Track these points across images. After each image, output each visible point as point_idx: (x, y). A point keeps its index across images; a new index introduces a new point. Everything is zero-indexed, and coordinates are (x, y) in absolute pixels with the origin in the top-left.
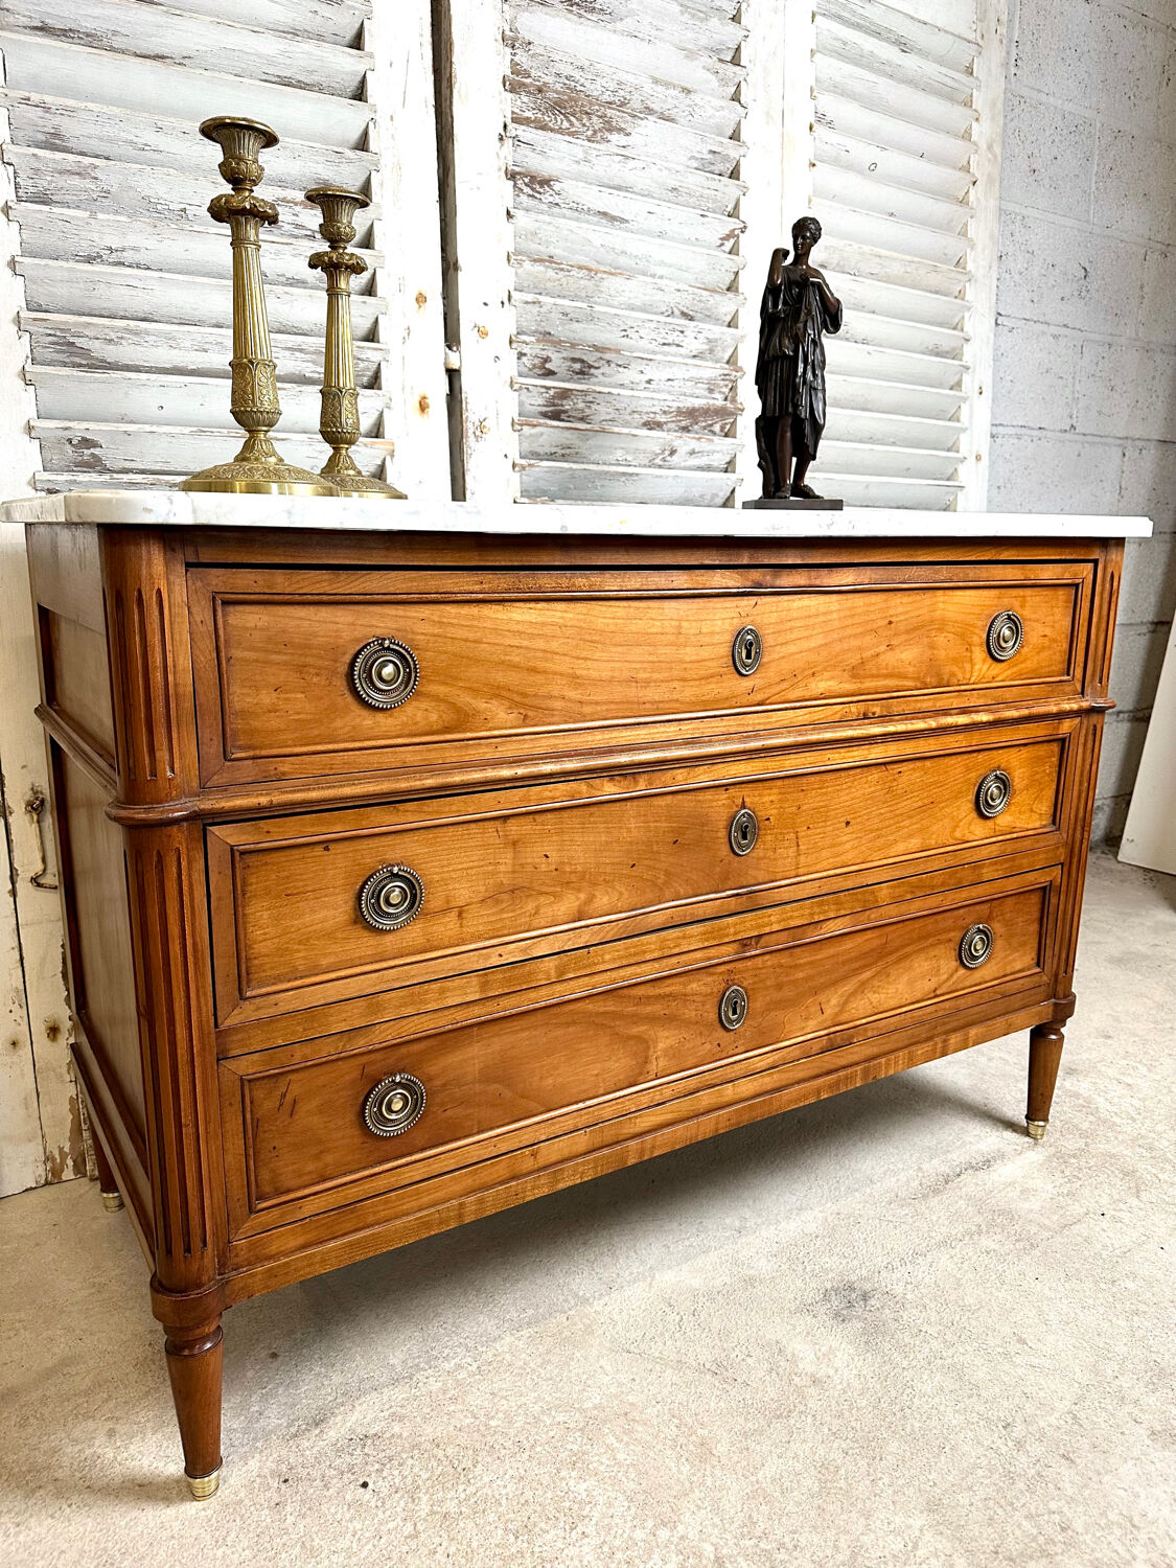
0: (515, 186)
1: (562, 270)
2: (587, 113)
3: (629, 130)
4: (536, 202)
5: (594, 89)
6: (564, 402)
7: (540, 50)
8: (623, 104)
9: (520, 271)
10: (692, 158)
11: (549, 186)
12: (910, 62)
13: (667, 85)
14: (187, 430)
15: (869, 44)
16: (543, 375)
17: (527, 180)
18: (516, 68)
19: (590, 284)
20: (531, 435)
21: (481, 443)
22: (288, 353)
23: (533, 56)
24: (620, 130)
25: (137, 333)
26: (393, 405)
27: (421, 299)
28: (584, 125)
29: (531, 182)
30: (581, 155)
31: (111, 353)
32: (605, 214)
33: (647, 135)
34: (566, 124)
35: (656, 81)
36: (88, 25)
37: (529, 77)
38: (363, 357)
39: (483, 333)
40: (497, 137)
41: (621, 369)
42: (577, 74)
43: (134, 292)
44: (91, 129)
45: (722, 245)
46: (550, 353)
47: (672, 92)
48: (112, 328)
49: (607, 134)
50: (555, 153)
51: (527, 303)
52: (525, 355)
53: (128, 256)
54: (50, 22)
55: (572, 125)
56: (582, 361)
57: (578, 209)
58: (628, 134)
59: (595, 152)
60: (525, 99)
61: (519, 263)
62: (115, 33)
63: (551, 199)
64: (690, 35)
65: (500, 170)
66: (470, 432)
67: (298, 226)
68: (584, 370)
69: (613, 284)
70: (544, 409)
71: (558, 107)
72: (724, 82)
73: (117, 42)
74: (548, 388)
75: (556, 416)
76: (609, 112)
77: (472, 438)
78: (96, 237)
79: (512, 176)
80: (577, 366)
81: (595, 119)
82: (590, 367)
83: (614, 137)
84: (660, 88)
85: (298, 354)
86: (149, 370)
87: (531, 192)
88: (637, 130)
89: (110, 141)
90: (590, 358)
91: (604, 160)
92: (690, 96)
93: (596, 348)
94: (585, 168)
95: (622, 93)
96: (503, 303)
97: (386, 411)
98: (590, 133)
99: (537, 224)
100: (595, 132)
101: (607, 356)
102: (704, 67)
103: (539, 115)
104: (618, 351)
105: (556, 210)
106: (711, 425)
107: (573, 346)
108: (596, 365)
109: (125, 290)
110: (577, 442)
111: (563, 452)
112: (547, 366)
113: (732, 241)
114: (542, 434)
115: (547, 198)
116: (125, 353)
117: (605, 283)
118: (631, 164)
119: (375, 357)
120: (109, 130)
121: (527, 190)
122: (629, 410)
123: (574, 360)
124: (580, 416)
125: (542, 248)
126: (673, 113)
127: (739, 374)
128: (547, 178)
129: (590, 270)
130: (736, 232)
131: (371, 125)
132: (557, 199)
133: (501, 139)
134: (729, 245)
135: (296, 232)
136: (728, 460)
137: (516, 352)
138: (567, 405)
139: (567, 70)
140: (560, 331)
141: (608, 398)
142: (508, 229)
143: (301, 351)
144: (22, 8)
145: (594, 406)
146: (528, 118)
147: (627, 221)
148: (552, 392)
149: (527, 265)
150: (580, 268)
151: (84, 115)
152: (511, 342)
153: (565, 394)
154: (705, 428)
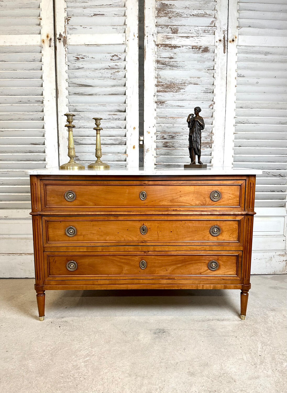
0: (157, 104)
1: (167, 119)
2: (174, 87)
3: (184, 88)
4: (163, 106)
5: (177, 82)
6: (167, 144)
7: (163, 78)
8: (184, 83)
9: (158, 120)
10: (201, 91)
11: (164, 103)
12: (269, 57)
13: (193, 78)
14: (91, 154)
15: (254, 56)
16: (164, 139)
17: (159, 103)
18: (158, 82)
19: (174, 120)
20: (159, 151)
21: (148, 153)
22: (109, 140)
23: (162, 79)
24: (182, 89)
25: (85, 139)
26: (128, 147)
27: (134, 128)
28: (174, 89)
29: (160, 103)
30: (172, 96)
31: (82, 142)
32: (179, 106)
33: (189, 88)
34: (170, 90)
35: (191, 78)
36: (81, 92)
37: (162, 82)
38: (123, 140)
39: (149, 133)
40: (153, 95)
41: (181, 136)
42: (172, 80)
43: (85, 132)
44: (81, 108)
45: (209, 107)
46: (163, 135)
47: (195, 79)
48: (81, 138)
49: (180, 90)
50: (167, 96)
51: (158, 126)
52: (158, 136)
53: (85, 127)
54: (76, 93)
55: (171, 90)
56: (172, 136)
57: (172, 106)
58: (185, 89)
59: (175, 95)
60: (160, 87)
61: (157, 119)
62: (85, 92)
63: (166, 105)
64: (201, 66)
65: (154, 102)
66: (145, 151)
67: (113, 118)
68: (173, 137)
69: (179, 120)
70: (163, 146)
71: (167, 87)
72: (210, 74)
73: (86, 93)
74: (163, 142)
75: (166, 147)
76: (179, 86)
77: (146, 152)
78: (80, 124)
79: (156, 102)
80: (171, 137)
81: (176, 88)
82: (174, 137)
83: (181, 90)
84: (192, 79)
85: (111, 140)
86: (88, 144)
87: (161, 105)
88: (186, 88)
89: (83, 109)
90: (173, 135)
91: (178, 96)
92: (200, 79)
93: (174, 133)
94: (174, 98)
95: (184, 81)
96: (153, 127)
97: (127, 149)
98: (176, 90)
99: (161, 111)
100: (177, 90)
101: (177, 134)
102: (204, 72)
103: (164, 90)
104: (180, 133)
105: (167, 107)
106: (206, 146)
107: (169, 133)
108: (175, 136)
109: (84, 132)
110: (170, 152)
111: (168, 153)
112: (164, 137)
113: (212, 106)
114: (161, 150)
115: (165, 105)
116: (83, 142)
117: (177, 120)
118: (184, 95)
119: (125, 139)
120: (83, 108)
121: (160, 104)
122: (183, 144)
123: (169, 136)
124: (172, 146)
125: (164, 115)
126: (197, 82)
127: (212, 135)
128: (164, 101)
129: (173, 118)
130: (212, 104)
131: (126, 99)
132: (167, 105)
133: (154, 96)
134: (211, 107)
135: (113, 119)
136: (210, 153)
137: (156, 136)
138: (168, 144)
139: (170, 80)
140: (167, 130)
141: (177, 142)
142: (156, 112)
143: (112, 139)
144: (72, 92)
145: (174, 144)
146: (162, 91)
147: (184, 106)
148: (164, 142)
149: (159, 119)
150: (171, 118)
151: (79, 106)
152: (155, 134)
153: (167, 142)
154: (204, 146)
